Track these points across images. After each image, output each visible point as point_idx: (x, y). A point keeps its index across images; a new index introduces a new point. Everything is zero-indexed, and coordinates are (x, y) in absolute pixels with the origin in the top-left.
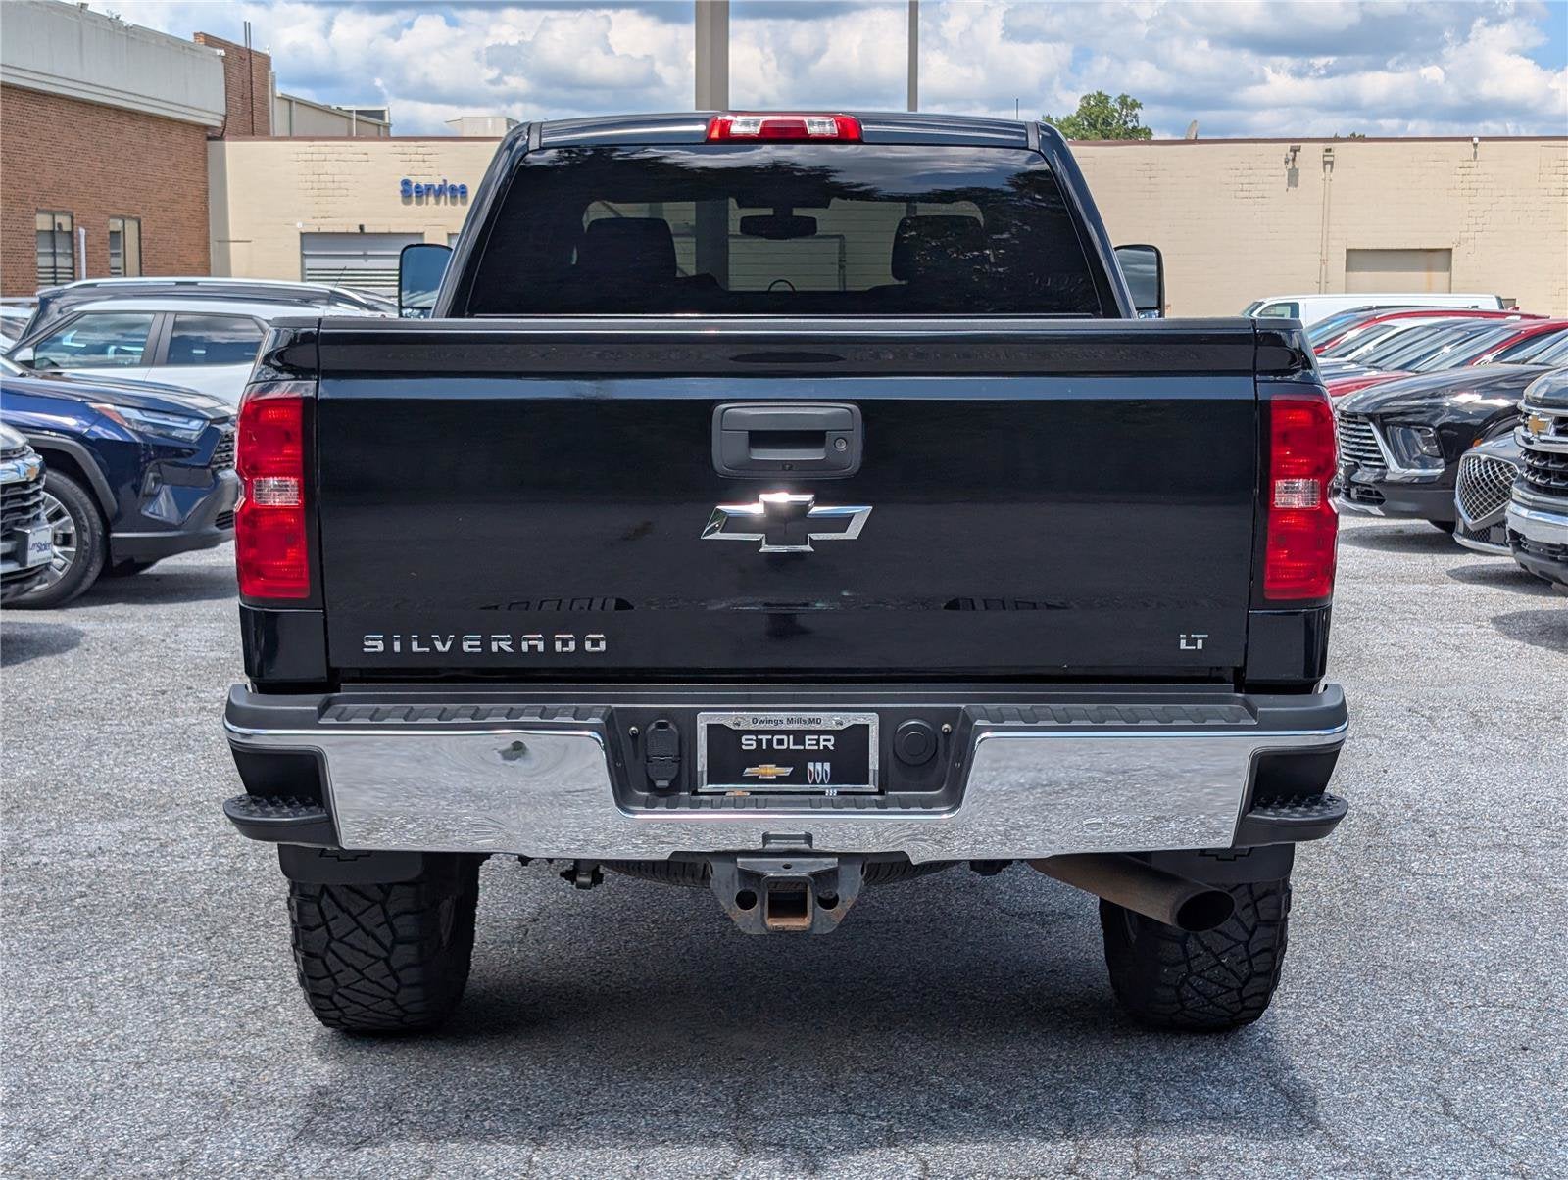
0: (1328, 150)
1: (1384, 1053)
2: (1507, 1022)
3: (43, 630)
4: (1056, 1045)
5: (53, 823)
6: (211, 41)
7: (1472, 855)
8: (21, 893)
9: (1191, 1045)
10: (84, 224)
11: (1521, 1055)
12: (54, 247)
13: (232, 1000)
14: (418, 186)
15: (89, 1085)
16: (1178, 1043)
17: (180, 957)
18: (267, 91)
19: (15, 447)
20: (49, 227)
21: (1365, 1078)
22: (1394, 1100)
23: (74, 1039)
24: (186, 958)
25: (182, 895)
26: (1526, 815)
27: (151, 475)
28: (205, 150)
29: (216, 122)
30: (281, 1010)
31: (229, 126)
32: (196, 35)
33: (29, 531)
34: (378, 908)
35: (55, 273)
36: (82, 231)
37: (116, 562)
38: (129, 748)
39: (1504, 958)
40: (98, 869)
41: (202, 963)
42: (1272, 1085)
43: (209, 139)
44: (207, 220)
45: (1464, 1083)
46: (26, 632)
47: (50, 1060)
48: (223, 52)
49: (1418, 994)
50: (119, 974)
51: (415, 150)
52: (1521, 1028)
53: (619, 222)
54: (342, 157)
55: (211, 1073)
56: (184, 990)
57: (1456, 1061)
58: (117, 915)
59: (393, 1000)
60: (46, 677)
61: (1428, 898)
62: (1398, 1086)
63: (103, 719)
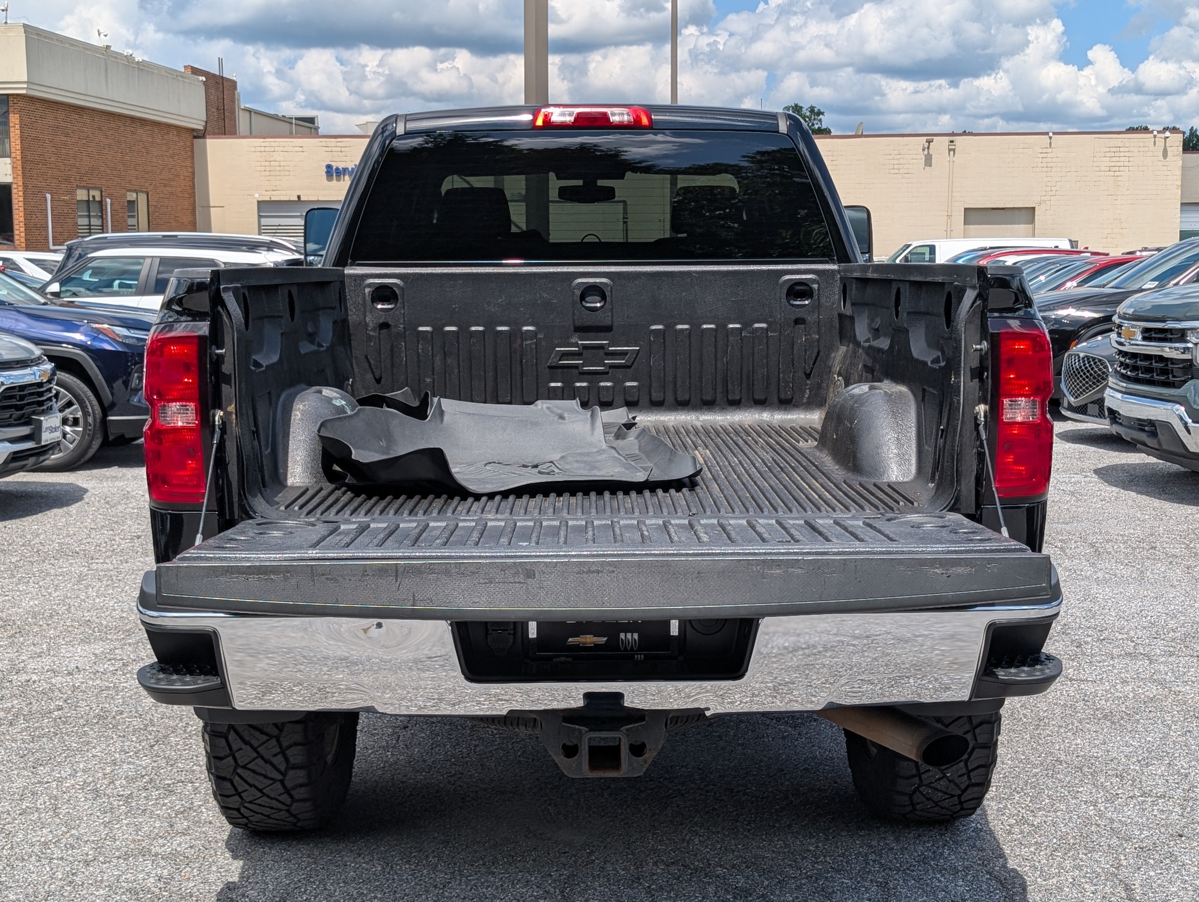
0: (952, 142)
1: (1072, 841)
2: (1162, 811)
3: (58, 487)
4: (814, 837)
5: (44, 646)
6: (196, 71)
7: (1111, 662)
8: (13, 707)
9: (919, 836)
10: (110, 196)
11: (1178, 842)
12: (89, 212)
13: (166, 801)
14: (337, 169)
15: (45, 882)
16: (909, 834)
17: (129, 763)
18: (234, 105)
19: (33, 357)
20: (85, 198)
21: (1060, 866)
22: (1086, 886)
23: (38, 838)
24: (133, 763)
25: (136, 708)
26: (1145, 628)
27: (136, 375)
28: (192, 145)
29: (199, 126)
30: (204, 810)
31: (209, 129)
32: (185, 67)
33: (42, 418)
34: (274, 742)
35: (90, 229)
36: (109, 201)
37: (111, 438)
38: (109, 582)
39: (1150, 753)
40: (74, 686)
41: (145, 768)
42: (987, 873)
43: (195, 137)
44: (194, 192)
45: (1139, 869)
46: (45, 489)
47: (17, 859)
48: (204, 79)
49: (1089, 786)
50: (80, 778)
51: (334, 144)
52: (1174, 816)
53: (472, 190)
54: (285, 149)
55: (143, 870)
56: (129, 792)
57: (1129, 848)
58: (84, 725)
59: (288, 811)
60: (55, 525)
61: (1084, 700)
62: (1087, 873)
63: (92, 559)
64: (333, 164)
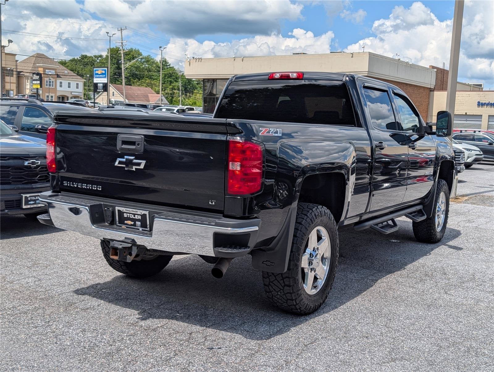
6: (433, 67)
14: (482, 103)
28: (430, 94)
29: (432, 87)
31: (435, 88)
43: (430, 91)
44: (428, 111)
48: (436, 70)
51: (482, 94)
54: (463, 96)
64: (480, 101)
